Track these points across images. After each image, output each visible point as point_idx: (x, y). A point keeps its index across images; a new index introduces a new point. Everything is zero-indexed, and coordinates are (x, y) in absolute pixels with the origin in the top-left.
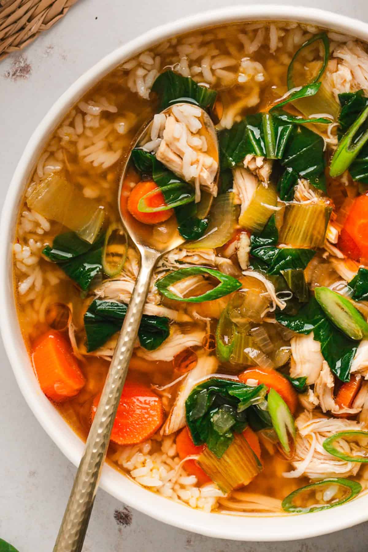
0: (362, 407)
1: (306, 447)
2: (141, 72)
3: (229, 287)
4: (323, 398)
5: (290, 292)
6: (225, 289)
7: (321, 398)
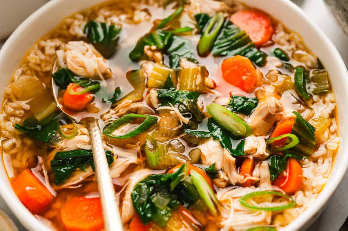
0: (260, 177)
1: (227, 210)
2: (76, 22)
3: (153, 119)
4: (231, 176)
5: (190, 113)
6: (151, 121)
7: (229, 175)
